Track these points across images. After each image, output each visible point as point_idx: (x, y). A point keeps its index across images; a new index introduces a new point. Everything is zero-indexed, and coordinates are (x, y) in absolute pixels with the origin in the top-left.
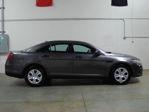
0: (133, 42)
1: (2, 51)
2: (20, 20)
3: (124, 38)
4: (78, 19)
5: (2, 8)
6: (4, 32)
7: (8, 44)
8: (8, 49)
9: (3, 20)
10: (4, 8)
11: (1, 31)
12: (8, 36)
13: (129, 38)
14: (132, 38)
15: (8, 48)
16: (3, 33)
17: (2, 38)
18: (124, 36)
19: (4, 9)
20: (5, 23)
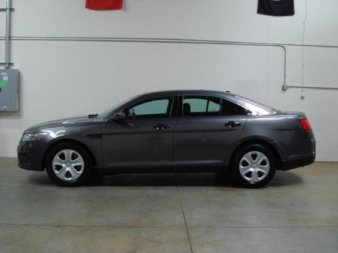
0: (302, 98)
1: (5, 107)
2: (48, 39)
3: (284, 89)
4: (180, 41)
5: (8, 11)
6: (10, 64)
7: (19, 91)
8: (17, 103)
9: (10, 37)
10: (11, 10)
11: (4, 62)
12: (19, 73)
13: (295, 89)
14: (301, 89)
15: (19, 101)
16: (7, 66)
17: (6, 78)
18: (283, 84)
19: (13, 13)
20: (14, 43)
